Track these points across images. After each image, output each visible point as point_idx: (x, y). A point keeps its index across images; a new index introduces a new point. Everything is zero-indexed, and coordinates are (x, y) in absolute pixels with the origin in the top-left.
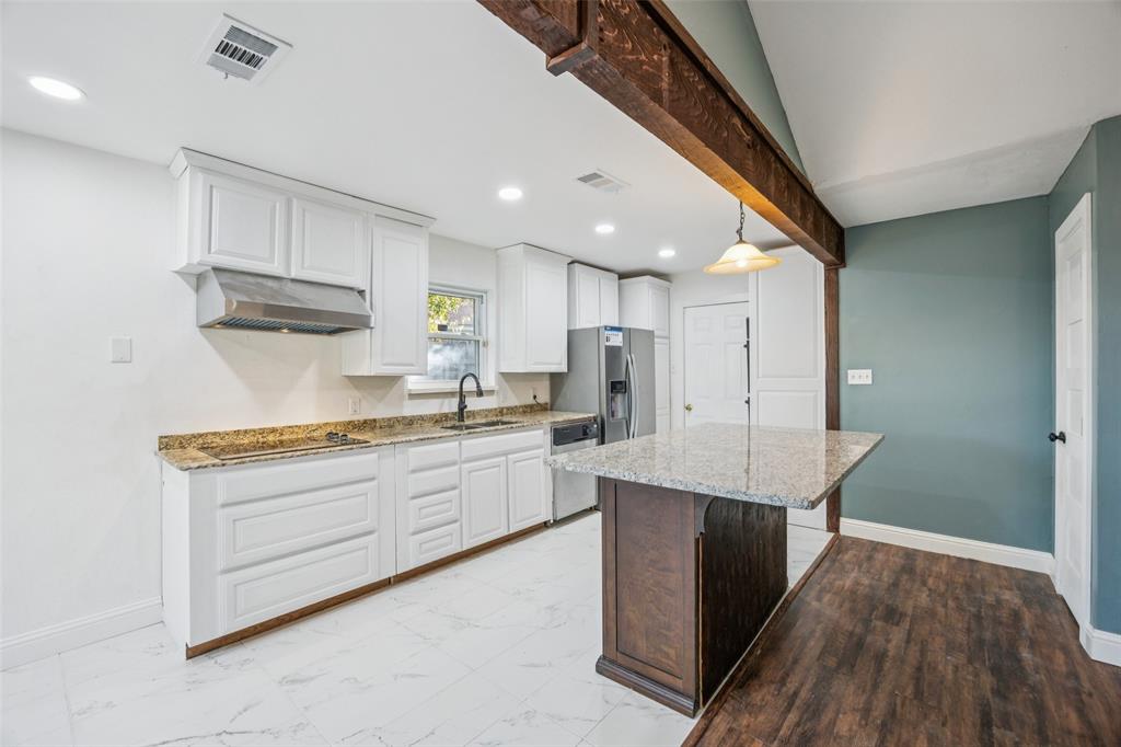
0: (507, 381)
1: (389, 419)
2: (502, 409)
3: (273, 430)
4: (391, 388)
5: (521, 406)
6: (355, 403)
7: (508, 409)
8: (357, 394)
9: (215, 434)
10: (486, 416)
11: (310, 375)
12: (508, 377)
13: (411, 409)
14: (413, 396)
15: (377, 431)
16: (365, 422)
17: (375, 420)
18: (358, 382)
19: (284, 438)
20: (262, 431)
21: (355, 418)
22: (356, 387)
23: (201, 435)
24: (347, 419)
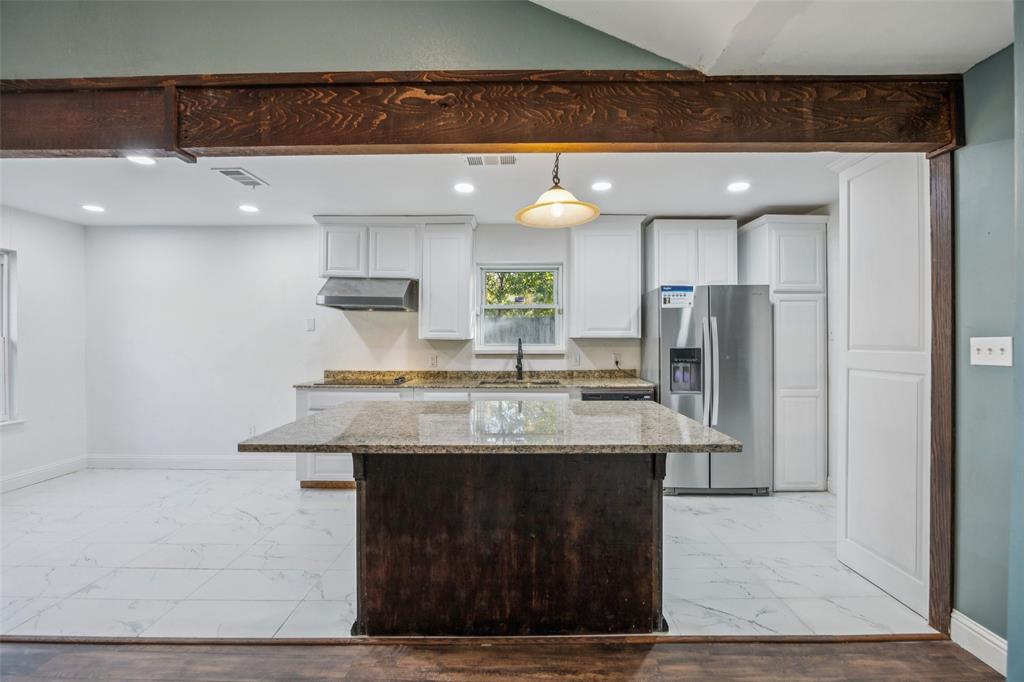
0: (579, 345)
1: (458, 372)
2: (573, 372)
3: (379, 373)
4: (461, 349)
5: (596, 371)
6: (432, 359)
7: (579, 372)
8: (435, 352)
9: (349, 372)
10: (553, 377)
11: (403, 338)
12: (581, 342)
13: (477, 366)
14: (479, 356)
15: (448, 380)
16: (439, 372)
17: (446, 372)
18: (438, 344)
19: (386, 378)
20: (373, 373)
21: (432, 369)
22: (435, 348)
23: (342, 372)
24: (427, 370)
